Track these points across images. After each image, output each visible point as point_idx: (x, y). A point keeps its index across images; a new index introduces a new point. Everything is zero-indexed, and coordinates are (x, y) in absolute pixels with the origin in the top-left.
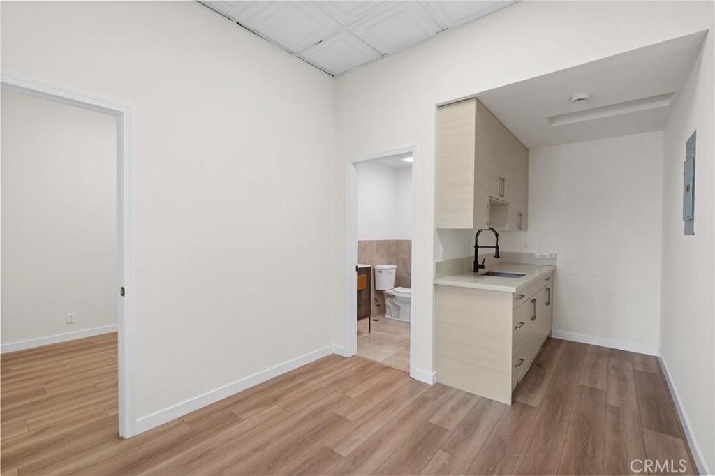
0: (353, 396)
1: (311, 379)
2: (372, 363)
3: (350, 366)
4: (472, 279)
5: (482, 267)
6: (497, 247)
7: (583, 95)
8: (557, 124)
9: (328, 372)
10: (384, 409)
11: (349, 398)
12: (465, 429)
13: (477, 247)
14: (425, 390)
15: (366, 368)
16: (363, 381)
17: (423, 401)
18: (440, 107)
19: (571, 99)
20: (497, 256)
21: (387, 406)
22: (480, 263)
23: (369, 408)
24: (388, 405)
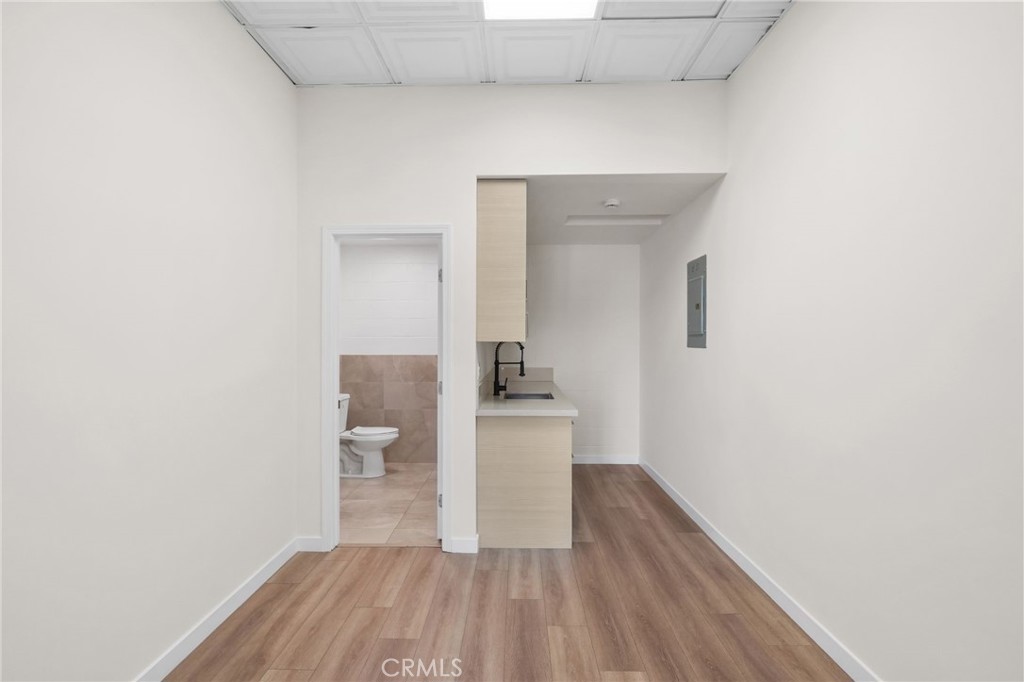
0: (389, 604)
1: (296, 603)
2: (374, 549)
3: (343, 564)
4: (492, 405)
5: (504, 388)
6: (522, 363)
7: (615, 201)
8: (571, 223)
9: (316, 584)
10: (446, 606)
11: (385, 608)
12: (552, 592)
13: (497, 363)
14: (474, 562)
15: (375, 560)
16: (384, 579)
17: (483, 578)
18: (480, 180)
19: (604, 203)
20: (522, 374)
21: (446, 600)
22: (502, 384)
23: (426, 611)
24: (446, 598)
